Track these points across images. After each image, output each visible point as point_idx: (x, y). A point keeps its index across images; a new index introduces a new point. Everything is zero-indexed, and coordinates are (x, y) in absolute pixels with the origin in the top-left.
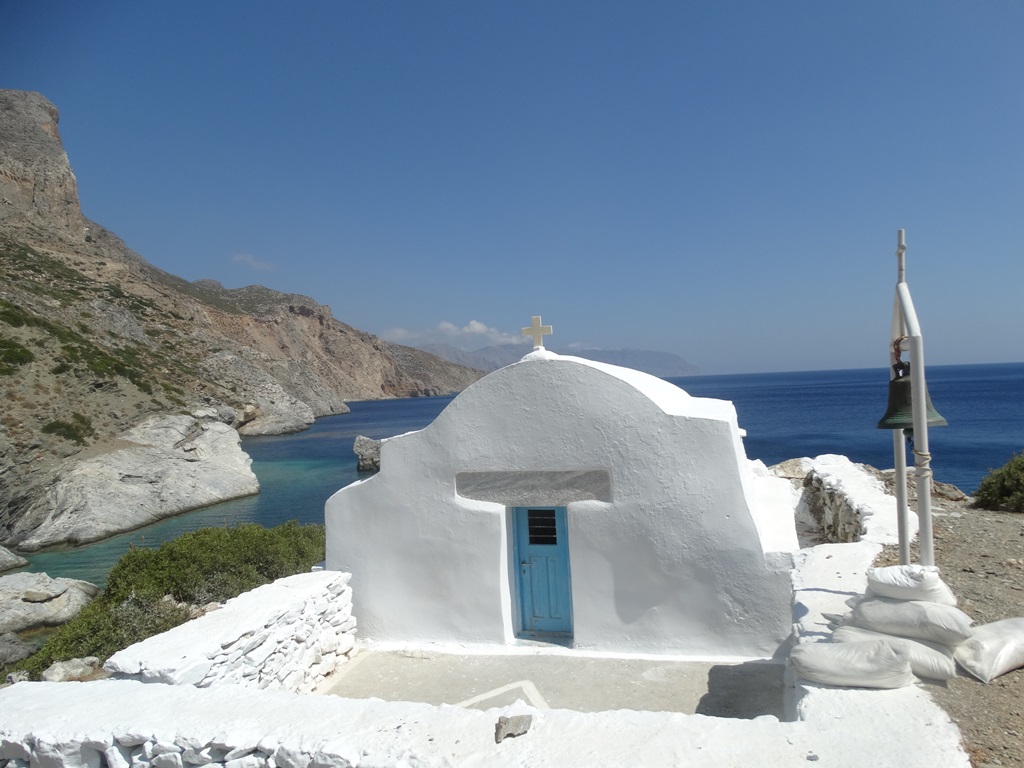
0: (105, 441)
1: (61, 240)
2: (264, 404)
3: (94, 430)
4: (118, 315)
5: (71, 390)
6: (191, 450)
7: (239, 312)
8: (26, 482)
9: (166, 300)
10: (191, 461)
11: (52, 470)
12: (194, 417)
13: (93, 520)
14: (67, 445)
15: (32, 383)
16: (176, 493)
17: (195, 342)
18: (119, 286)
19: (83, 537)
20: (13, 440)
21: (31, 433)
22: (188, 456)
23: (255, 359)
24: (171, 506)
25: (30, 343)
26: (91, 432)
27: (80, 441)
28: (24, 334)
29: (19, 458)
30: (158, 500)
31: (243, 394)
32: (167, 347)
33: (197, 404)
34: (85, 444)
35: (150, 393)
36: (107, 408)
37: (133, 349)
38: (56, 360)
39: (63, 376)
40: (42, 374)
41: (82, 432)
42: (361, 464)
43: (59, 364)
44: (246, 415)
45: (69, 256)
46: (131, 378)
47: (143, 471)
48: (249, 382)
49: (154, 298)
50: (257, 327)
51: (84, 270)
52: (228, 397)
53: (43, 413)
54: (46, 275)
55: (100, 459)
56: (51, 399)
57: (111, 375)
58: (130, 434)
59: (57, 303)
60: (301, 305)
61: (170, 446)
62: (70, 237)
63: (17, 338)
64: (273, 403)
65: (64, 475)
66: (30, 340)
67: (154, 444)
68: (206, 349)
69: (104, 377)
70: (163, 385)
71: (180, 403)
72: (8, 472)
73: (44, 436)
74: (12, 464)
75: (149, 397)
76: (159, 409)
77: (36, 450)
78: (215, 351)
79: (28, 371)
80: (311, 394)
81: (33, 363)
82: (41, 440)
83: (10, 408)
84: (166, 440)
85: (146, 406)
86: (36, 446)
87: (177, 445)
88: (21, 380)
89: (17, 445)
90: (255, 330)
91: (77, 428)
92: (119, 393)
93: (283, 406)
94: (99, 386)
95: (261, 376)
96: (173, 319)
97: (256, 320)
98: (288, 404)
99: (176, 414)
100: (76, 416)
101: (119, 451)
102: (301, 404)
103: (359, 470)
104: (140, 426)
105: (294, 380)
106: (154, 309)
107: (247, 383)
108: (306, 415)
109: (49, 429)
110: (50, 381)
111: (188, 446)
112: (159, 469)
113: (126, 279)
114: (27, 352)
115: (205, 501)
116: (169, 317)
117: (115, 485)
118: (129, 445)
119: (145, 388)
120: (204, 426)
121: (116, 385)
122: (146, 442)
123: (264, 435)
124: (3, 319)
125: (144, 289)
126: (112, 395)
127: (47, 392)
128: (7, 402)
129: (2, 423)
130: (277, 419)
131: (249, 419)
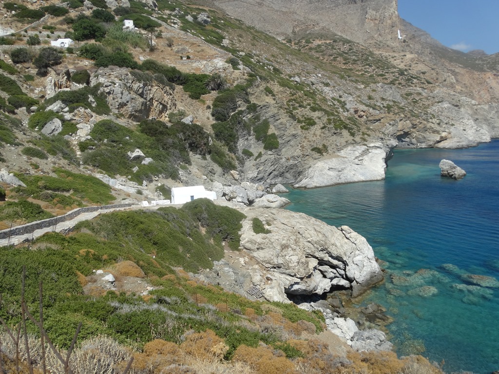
0: (330, 155)
1: (388, 46)
4: (388, 89)
5: (325, 135)
6: (361, 160)
7: (485, 71)
8: (303, 167)
10: (358, 165)
11: (310, 164)
12: (368, 147)
13: (313, 182)
14: (317, 155)
15: (313, 133)
16: (346, 176)
17: (429, 98)
18: (410, 66)
19: (308, 187)
20: (302, 153)
21: (308, 151)
22: (359, 162)
23: (467, 105)
24: (343, 180)
26: (327, 150)
27: (321, 154)
29: (303, 159)
30: (338, 178)
31: (444, 126)
32: (413, 102)
33: (374, 141)
34: (323, 155)
36: (335, 142)
37: (391, 106)
38: (323, 124)
39: (323, 130)
40: (317, 129)
42: (442, 172)
44: (442, 137)
45: (390, 54)
46: (349, 130)
47: (337, 167)
49: (426, 71)
50: (495, 79)
51: (395, 60)
52: (433, 128)
53: (312, 144)
54: (373, 67)
55: (325, 161)
56: (317, 139)
58: (340, 152)
59: (363, 86)
61: (354, 158)
62: (392, 44)
63: (313, 116)
65: (313, 166)
66: (317, 117)
67: (347, 157)
68: (434, 102)
69: (338, 130)
70: (362, 132)
71: (365, 140)
72: (299, 163)
73: (311, 152)
74: (300, 160)
75: (353, 138)
76: (355, 143)
77: (308, 156)
78: (439, 102)
79: (313, 129)
81: (316, 125)
83: (304, 142)
84: (353, 155)
85: (349, 142)
87: (357, 158)
89: (302, 155)
90: (493, 81)
91: (322, 150)
92: (342, 136)
93: (470, 132)
94: (335, 134)
96: (427, 84)
97: (495, 75)
98: (474, 131)
99: (360, 145)
100: (324, 145)
101: (333, 159)
104: (345, 149)
105: (490, 116)
106: (418, 80)
108: (485, 137)
109: (313, 150)
110: (318, 132)
111: (361, 158)
112: (344, 167)
113: (414, 62)
114: (314, 122)
115: (356, 180)
116: (424, 84)
117: (326, 171)
118: (338, 156)
119: (353, 135)
120: (370, 151)
121: (341, 133)
122: (345, 156)
123: (446, 148)
124: (310, 110)
125: (422, 67)
126: (339, 137)
127: (316, 136)
128: (304, 139)
129: (301, 147)
130: (458, 140)
131: (443, 139)
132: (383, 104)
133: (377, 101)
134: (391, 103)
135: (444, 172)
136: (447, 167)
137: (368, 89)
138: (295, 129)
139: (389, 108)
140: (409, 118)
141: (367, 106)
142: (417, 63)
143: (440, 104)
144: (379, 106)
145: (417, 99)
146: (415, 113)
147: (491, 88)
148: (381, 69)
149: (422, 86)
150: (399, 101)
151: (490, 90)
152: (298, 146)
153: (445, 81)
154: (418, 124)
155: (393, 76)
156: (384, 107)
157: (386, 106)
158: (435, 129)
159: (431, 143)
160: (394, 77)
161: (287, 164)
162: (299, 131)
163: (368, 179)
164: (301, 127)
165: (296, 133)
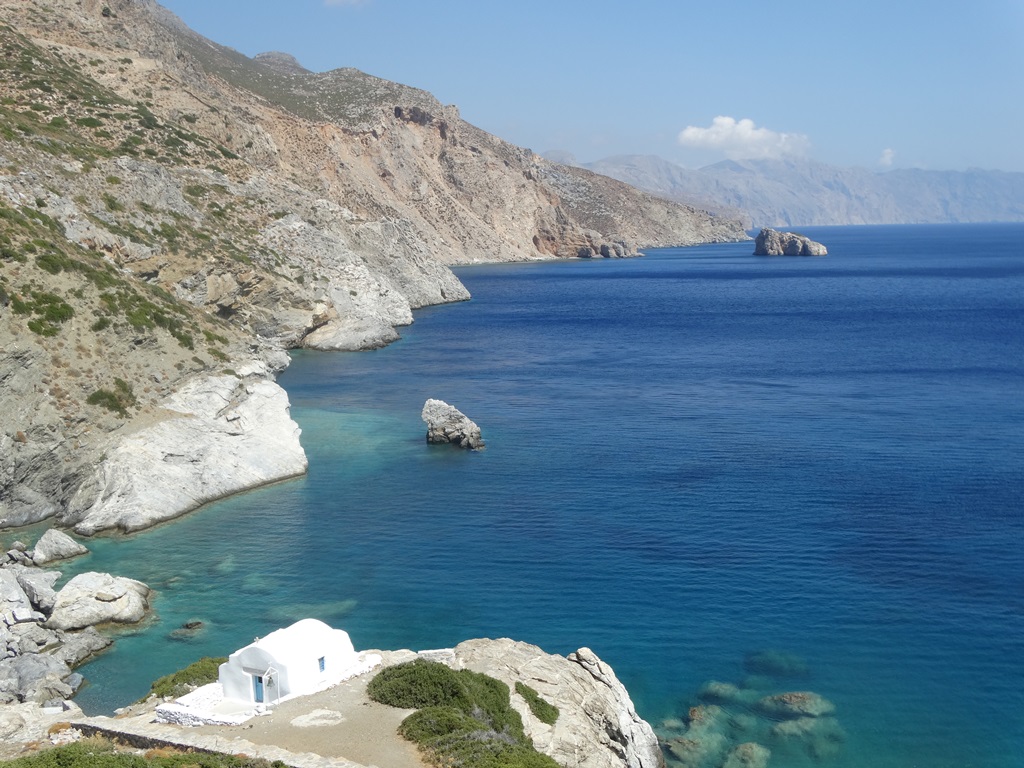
0: (147, 412)
1: (71, 25)
2: (339, 301)
3: (135, 398)
4: (152, 177)
5: (111, 350)
6: (234, 419)
7: (320, 119)
8: (76, 458)
9: (214, 117)
10: (234, 434)
11: (99, 447)
12: (238, 377)
13: (139, 505)
14: (110, 417)
15: (74, 345)
16: (218, 474)
17: (251, 202)
18: (149, 95)
19: (131, 524)
20: (62, 413)
21: (78, 404)
22: (231, 427)
23: (334, 220)
24: (212, 490)
25: (69, 294)
26: (132, 398)
27: (123, 413)
28: (62, 283)
29: (68, 433)
30: (199, 482)
31: (313, 285)
32: (215, 213)
33: (243, 356)
34: (128, 416)
35: (192, 348)
36: (147, 371)
37: (171, 229)
38: (95, 313)
39: (103, 333)
40: (83, 331)
41: (125, 402)
42: (431, 434)
43: (98, 318)
44: (316, 318)
45: (83, 51)
46: (171, 330)
47: (184, 448)
48: (323, 262)
49: (197, 113)
50: (346, 141)
51: (103, 72)
52: (292, 293)
53: (86, 381)
54: (58, 95)
55: (143, 434)
56: (94, 364)
57: (151, 328)
58: (171, 401)
59: (78, 166)
60: (412, 105)
61: (213, 414)
62: (83, 20)
63: (56, 289)
64: (354, 294)
65: (110, 453)
66: (70, 291)
67: (195, 413)
68: (266, 213)
69: (142, 331)
70: (206, 333)
71: (223, 357)
72: (60, 447)
73: (90, 408)
74: (62, 439)
75: (191, 354)
76: (202, 368)
77: (82, 423)
78: (278, 216)
79: (69, 328)
80: (412, 272)
81: (74, 318)
82: (87, 413)
83: (56, 376)
84: (208, 407)
85: (186, 366)
86: (83, 420)
87: (220, 413)
88: (63, 341)
89: (65, 419)
90: (344, 146)
91: (119, 397)
92: (160, 350)
93: (368, 299)
94: (139, 342)
95: (340, 252)
96: (223, 159)
97: (345, 131)
98: (375, 295)
99: (219, 375)
100: (118, 382)
101: (161, 424)
102: (394, 295)
103: (428, 442)
104: (182, 391)
105: (389, 250)
106: (198, 144)
107: (320, 265)
108: (400, 312)
109: (96, 398)
110: (90, 340)
111: (231, 415)
112: (201, 446)
113: (159, 84)
114: (66, 307)
115: (247, 483)
116: (217, 157)
117: (158, 466)
118: (171, 415)
119: (186, 342)
120: (248, 389)
121: (156, 340)
122: (188, 411)
123: (338, 350)
124: (41, 266)
125: (184, 100)
126: (152, 353)
127: (89, 355)
128: (53, 369)
129: (51, 394)
130: (356, 325)
131: (320, 322)
132: (151, 223)
133: (133, 215)
134: (171, 222)
135: (437, 433)
136: (443, 420)
137: (95, 173)
138: (15, 333)
139: (169, 233)
140: (229, 266)
141: (114, 230)
142: (167, 89)
143: (281, 220)
144: (143, 231)
145: (223, 206)
146: (238, 250)
147: (342, 164)
148: (84, 104)
149: (213, 163)
150: (185, 212)
151: (340, 170)
152: (41, 391)
153: (250, 145)
154: (254, 282)
155: (126, 128)
156: (155, 232)
157: (160, 229)
158: (297, 294)
159: (294, 335)
160: (128, 132)
161: (18, 456)
162: (29, 342)
163: (273, 476)
164: (31, 325)
165: (24, 349)
